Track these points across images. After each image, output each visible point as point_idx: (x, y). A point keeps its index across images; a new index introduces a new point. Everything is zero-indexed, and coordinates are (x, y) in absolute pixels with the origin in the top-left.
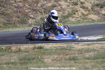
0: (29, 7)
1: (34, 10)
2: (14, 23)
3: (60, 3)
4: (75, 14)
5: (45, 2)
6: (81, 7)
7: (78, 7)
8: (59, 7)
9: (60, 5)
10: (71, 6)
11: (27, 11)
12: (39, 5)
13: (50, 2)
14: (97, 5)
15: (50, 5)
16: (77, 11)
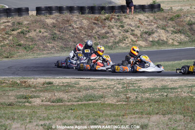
0: (84, 33)
1: (89, 36)
2: (70, 48)
3: (112, 30)
4: (125, 40)
5: (100, 29)
6: (131, 34)
7: (128, 34)
8: (112, 34)
9: (112, 32)
10: (122, 33)
11: (83, 37)
12: (94, 31)
13: (104, 29)
14: (146, 33)
15: (103, 31)
16: (127, 38)
